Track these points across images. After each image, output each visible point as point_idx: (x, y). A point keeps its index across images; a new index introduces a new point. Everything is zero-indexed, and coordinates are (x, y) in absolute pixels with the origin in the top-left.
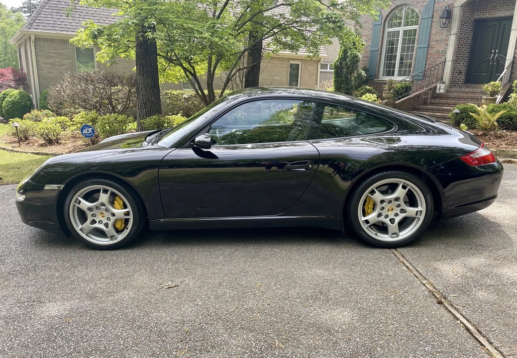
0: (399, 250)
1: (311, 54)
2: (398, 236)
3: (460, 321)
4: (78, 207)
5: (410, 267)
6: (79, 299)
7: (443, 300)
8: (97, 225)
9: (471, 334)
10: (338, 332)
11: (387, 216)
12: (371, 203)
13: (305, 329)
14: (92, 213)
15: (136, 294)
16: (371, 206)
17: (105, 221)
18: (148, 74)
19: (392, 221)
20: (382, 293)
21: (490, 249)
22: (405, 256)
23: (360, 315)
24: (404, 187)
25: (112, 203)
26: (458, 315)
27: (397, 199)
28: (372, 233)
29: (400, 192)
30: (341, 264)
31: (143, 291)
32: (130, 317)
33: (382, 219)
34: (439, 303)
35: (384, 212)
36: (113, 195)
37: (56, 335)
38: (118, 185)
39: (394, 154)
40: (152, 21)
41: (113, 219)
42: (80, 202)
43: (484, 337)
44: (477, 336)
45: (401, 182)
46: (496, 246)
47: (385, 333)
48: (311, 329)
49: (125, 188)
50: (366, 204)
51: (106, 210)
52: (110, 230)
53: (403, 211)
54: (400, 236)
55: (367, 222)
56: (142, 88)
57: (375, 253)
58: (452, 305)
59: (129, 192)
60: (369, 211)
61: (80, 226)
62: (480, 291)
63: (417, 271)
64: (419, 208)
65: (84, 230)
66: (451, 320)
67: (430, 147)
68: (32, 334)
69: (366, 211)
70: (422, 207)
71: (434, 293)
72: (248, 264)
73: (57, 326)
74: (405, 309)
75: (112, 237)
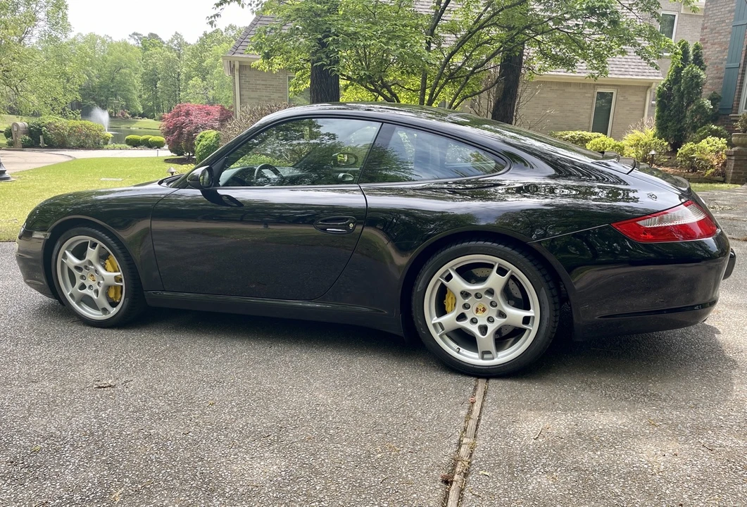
4: (67, 265)
5: (476, 412)
7: (458, 477)
8: (87, 291)
11: (474, 321)
12: (452, 296)
14: (81, 273)
16: (452, 301)
17: (95, 287)
19: (484, 329)
22: (487, 395)
24: (501, 272)
25: (103, 264)
27: (489, 292)
28: (450, 347)
29: (495, 281)
33: (466, 324)
34: (444, 481)
35: (470, 313)
41: (103, 284)
42: (67, 256)
45: (496, 263)
50: (447, 296)
51: (95, 271)
52: (101, 300)
53: (501, 314)
54: (497, 358)
55: (441, 326)
58: (462, 490)
61: (70, 290)
62: (545, 476)
63: (479, 420)
64: (531, 312)
65: (74, 297)
69: (446, 309)
70: (534, 311)
71: (459, 463)
75: (104, 310)
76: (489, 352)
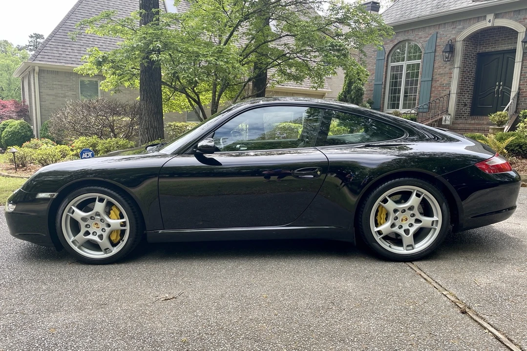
0: (415, 263)
1: (316, 85)
2: (413, 249)
3: (488, 330)
4: (71, 217)
5: (429, 279)
6: (66, 311)
7: (467, 310)
8: (90, 237)
9: (502, 342)
10: (353, 341)
11: (401, 227)
12: (384, 213)
13: (316, 339)
14: (86, 223)
15: (130, 306)
16: (383, 216)
17: (99, 232)
18: (152, 100)
20: (400, 304)
21: (512, 262)
22: (422, 269)
23: (377, 325)
24: (418, 195)
25: (108, 214)
26: (485, 325)
27: (411, 208)
28: (386, 245)
29: (414, 201)
30: (353, 276)
31: (137, 303)
32: (121, 328)
33: (396, 229)
34: (463, 313)
35: (398, 223)
36: (110, 205)
37: (37, 345)
38: (114, 193)
39: (405, 161)
40: (157, 44)
41: (108, 230)
42: (74, 211)
43: (516, 345)
44: (508, 345)
45: (414, 190)
46: (519, 258)
47: (405, 342)
48: (324, 338)
49: (122, 197)
50: (379, 214)
51: (101, 220)
52: (104, 243)
53: (418, 221)
54: (415, 248)
55: (380, 233)
56: (145, 114)
57: (390, 266)
58: (477, 315)
59: (126, 201)
60: (382, 222)
61: (73, 238)
62: (507, 301)
63: (436, 282)
64: (435, 218)
65: (77, 243)
66: (478, 329)
67: (442, 154)
68: (12, 344)
69: (378, 222)
70: (438, 217)
71: (457, 303)
72: (253, 277)
73: (40, 337)
74: (427, 319)
75: (106, 250)
76: (411, 245)
